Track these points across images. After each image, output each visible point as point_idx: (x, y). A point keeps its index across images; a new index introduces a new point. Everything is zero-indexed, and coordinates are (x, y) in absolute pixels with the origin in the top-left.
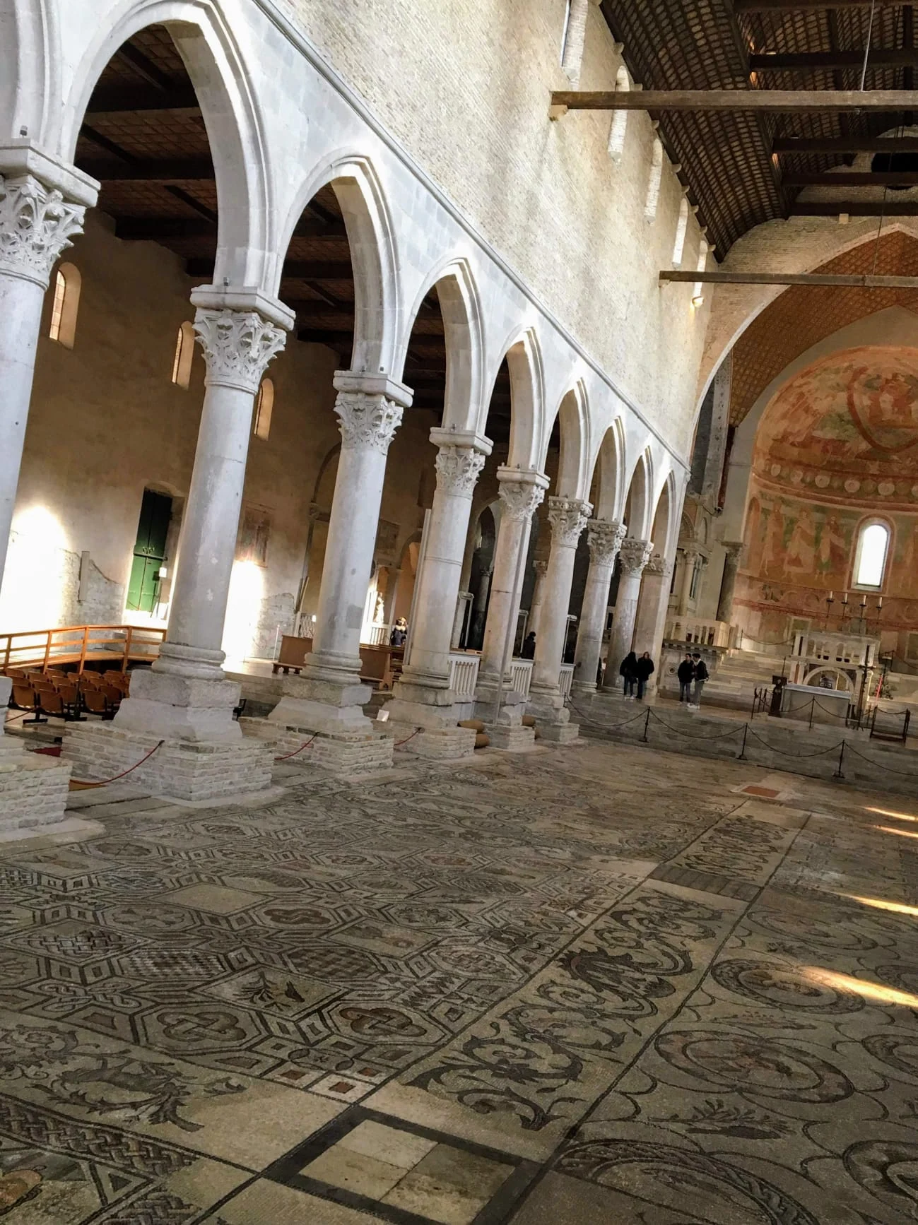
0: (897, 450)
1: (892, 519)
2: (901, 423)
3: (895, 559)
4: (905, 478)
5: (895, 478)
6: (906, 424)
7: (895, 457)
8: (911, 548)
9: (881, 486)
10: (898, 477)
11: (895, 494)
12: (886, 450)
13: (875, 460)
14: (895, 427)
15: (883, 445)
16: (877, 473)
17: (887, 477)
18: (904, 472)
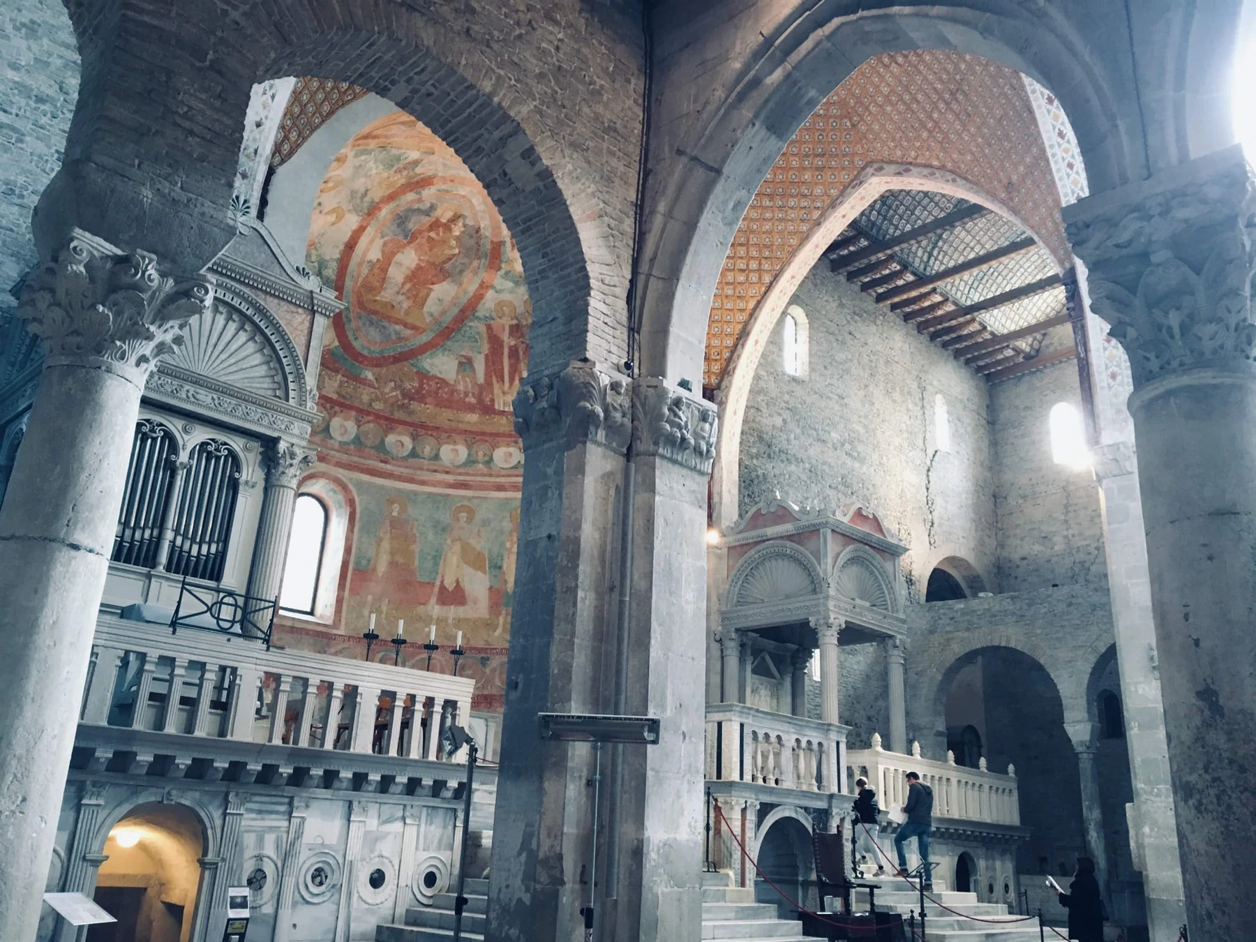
0: (377, 363)
1: (351, 487)
2: (401, 315)
3: (357, 563)
4: (378, 416)
5: (362, 413)
6: (410, 320)
7: (369, 375)
8: (386, 545)
9: (336, 422)
10: (368, 413)
11: (357, 440)
12: (357, 356)
13: (337, 371)
14: (389, 319)
15: (357, 345)
16: (335, 396)
17: (351, 407)
18: (378, 406)
